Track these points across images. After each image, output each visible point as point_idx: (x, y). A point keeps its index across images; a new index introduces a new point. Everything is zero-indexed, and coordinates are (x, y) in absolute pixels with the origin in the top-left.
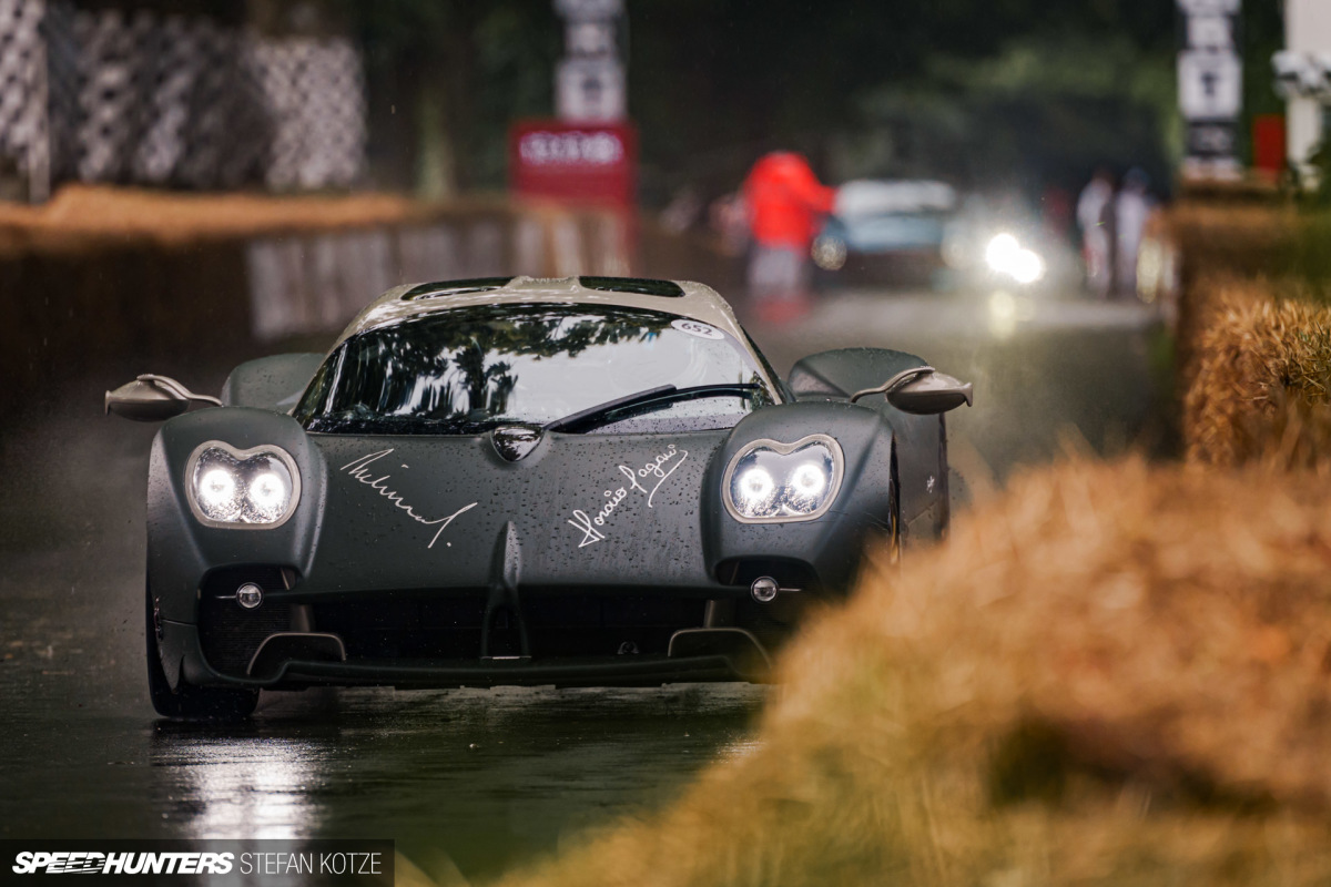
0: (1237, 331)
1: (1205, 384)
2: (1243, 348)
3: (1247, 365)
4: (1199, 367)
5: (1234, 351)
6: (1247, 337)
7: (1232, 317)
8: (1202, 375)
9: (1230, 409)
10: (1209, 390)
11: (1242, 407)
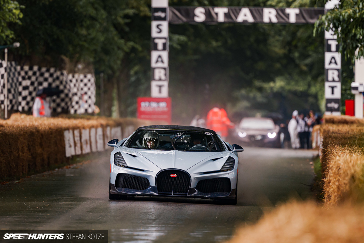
0: (339, 162)
1: (330, 176)
2: (341, 167)
3: (341, 172)
4: (329, 172)
5: (339, 168)
6: (342, 164)
7: (338, 158)
8: (329, 174)
9: (337, 183)
10: (331, 178)
11: (340, 184)
